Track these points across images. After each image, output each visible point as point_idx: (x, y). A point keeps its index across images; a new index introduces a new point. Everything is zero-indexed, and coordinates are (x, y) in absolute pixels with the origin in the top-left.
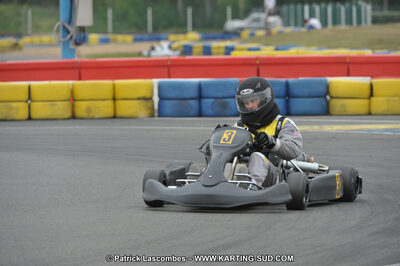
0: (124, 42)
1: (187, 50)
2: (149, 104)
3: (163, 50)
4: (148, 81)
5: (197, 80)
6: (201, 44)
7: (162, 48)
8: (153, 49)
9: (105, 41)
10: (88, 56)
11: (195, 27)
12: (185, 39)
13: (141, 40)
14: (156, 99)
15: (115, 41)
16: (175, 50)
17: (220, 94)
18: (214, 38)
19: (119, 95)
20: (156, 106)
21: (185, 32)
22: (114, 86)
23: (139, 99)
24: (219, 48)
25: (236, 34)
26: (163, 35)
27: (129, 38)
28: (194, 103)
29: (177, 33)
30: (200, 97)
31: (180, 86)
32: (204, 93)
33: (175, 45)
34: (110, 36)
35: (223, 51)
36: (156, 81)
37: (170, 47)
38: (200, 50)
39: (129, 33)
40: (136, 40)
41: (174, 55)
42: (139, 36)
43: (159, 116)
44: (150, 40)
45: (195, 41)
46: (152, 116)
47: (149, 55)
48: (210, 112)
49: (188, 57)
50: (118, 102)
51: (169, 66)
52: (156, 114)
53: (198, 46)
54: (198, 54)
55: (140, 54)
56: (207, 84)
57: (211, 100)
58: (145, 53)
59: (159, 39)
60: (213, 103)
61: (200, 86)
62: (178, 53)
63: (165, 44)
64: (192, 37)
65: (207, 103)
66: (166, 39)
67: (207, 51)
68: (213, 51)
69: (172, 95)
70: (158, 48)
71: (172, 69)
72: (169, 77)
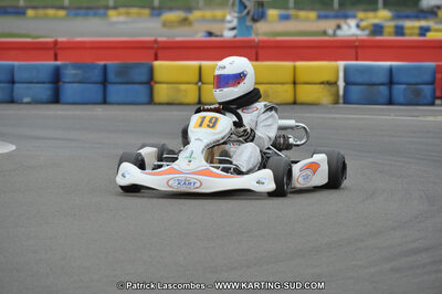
0: (307, 19)
1: (377, 29)
2: (333, 89)
3: (350, 29)
4: (333, 63)
5: (388, 63)
6: (392, 24)
7: (349, 26)
8: (339, 27)
9: (286, 18)
10: (265, 34)
11: (386, 5)
12: (376, 17)
13: (326, 17)
14: (341, 84)
15: (297, 18)
16: (363, 29)
17: (413, 80)
18: (408, 17)
19: (300, 78)
20: (341, 92)
21: (375, 10)
22: (295, 68)
23: (322, 83)
24: (413, 28)
25: (432, 12)
26: (350, 13)
27: (313, 15)
28: (384, 89)
29: (366, 10)
30: (391, 83)
31: (369, 70)
32: (395, 79)
33: (363, 24)
34: (292, 12)
35: (417, 31)
36: (341, 64)
37: (358, 26)
38: (392, 30)
39: (312, 9)
40: (320, 17)
41: (363, 35)
42: (323, 13)
43: (344, 103)
44: (336, 17)
45: (386, 20)
46: (337, 103)
47: (334, 35)
48: (402, 100)
49: (379, 38)
50: (299, 87)
51: (356, 47)
52: (341, 101)
53: (390, 25)
54: (390, 35)
55: (325, 33)
56: (399, 68)
57: (404, 86)
58: (330, 32)
59: (346, 17)
60: (405, 89)
61: (391, 70)
62: (366, 32)
63: (352, 23)
64: (383, 16)
65: (399, 89)
66: (354, 17)
67: (400, 31)
68: (406, 31)
69: (360, 80)
70: (345, 27)
71: (360, 51)
72: (357, 60)
